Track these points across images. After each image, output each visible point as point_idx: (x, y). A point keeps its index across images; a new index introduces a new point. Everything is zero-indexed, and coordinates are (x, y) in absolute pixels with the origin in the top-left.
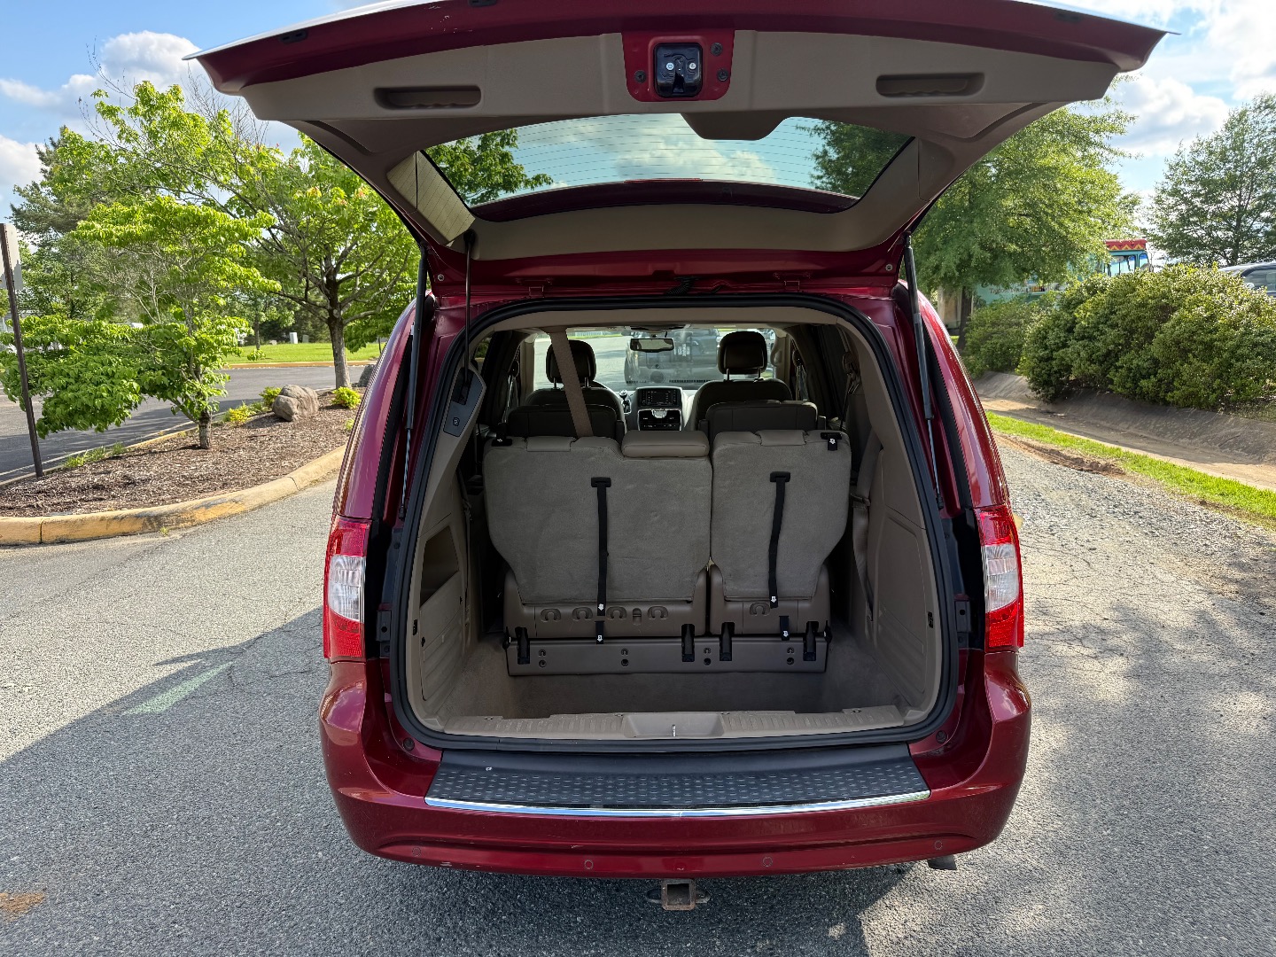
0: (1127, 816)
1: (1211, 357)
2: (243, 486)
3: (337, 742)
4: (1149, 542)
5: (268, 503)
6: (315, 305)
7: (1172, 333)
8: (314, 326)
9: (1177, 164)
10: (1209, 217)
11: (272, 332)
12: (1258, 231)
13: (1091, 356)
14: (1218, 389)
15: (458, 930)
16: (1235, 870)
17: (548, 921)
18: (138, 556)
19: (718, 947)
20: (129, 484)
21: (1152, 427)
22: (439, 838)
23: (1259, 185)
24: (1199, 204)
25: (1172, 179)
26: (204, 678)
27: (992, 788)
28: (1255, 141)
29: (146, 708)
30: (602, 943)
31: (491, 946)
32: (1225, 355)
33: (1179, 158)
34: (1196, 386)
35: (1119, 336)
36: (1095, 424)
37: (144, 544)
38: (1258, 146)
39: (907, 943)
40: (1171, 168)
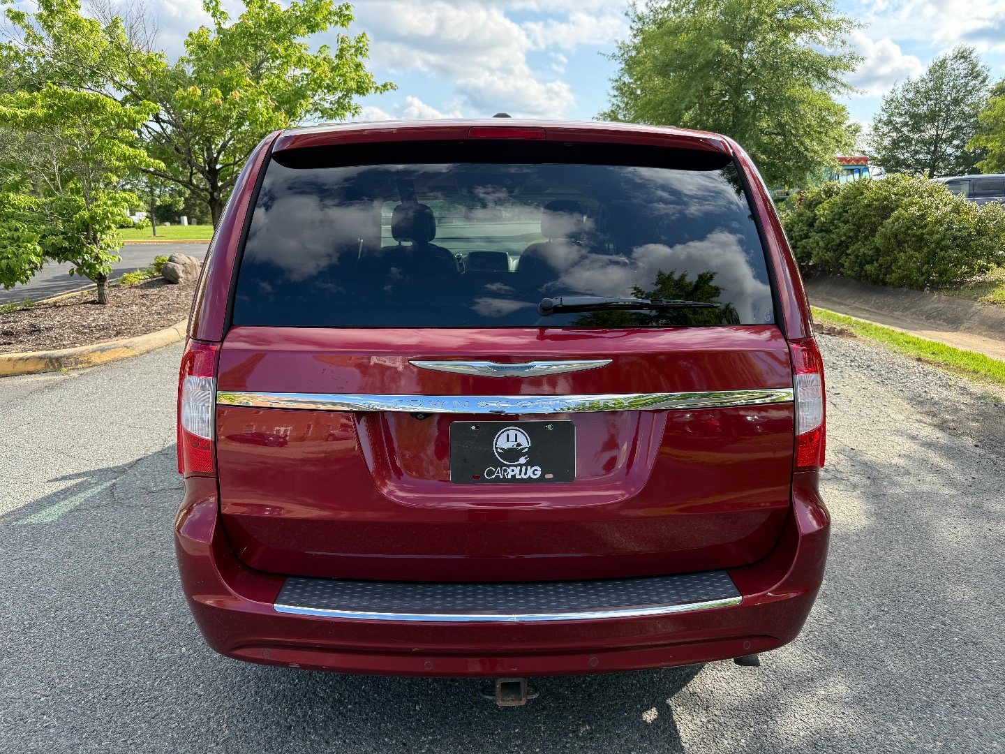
0: (887, 612)
1: (921, 248)
2: (134, 334)
3: (190, 552)
4: (881, 389)
5: (156, 349)
6: (199, 188)
7: (892, 228)
8: (201, 212)
9: (892, 100)
10: (913, 142)
11: (164, 214)
12: (950, 155)
13: (827, 245)
14: (926, 272)
15: (307, 718)
16: (982, 658)
17: (390, 710)
18: (41, 390)
19: (543, 732)
20: (35, 331)
21: (873, 302)
22: (286, 642)
23: (952, 119)
24: (906, 133)
25: (886, 112)
26: (89, 494)
27: (793, 595)
28: (951, 84)
29: (33, 519)
30: (439, 729)
31: (337, 733)
32: (932, 246)
33: (893, 95)
34: (909, 269)
35: (850, 230)
36: (829, 300)
37: (47, 381)
38: (953, 87)
39: (710, 726)
40: (887, 102)
